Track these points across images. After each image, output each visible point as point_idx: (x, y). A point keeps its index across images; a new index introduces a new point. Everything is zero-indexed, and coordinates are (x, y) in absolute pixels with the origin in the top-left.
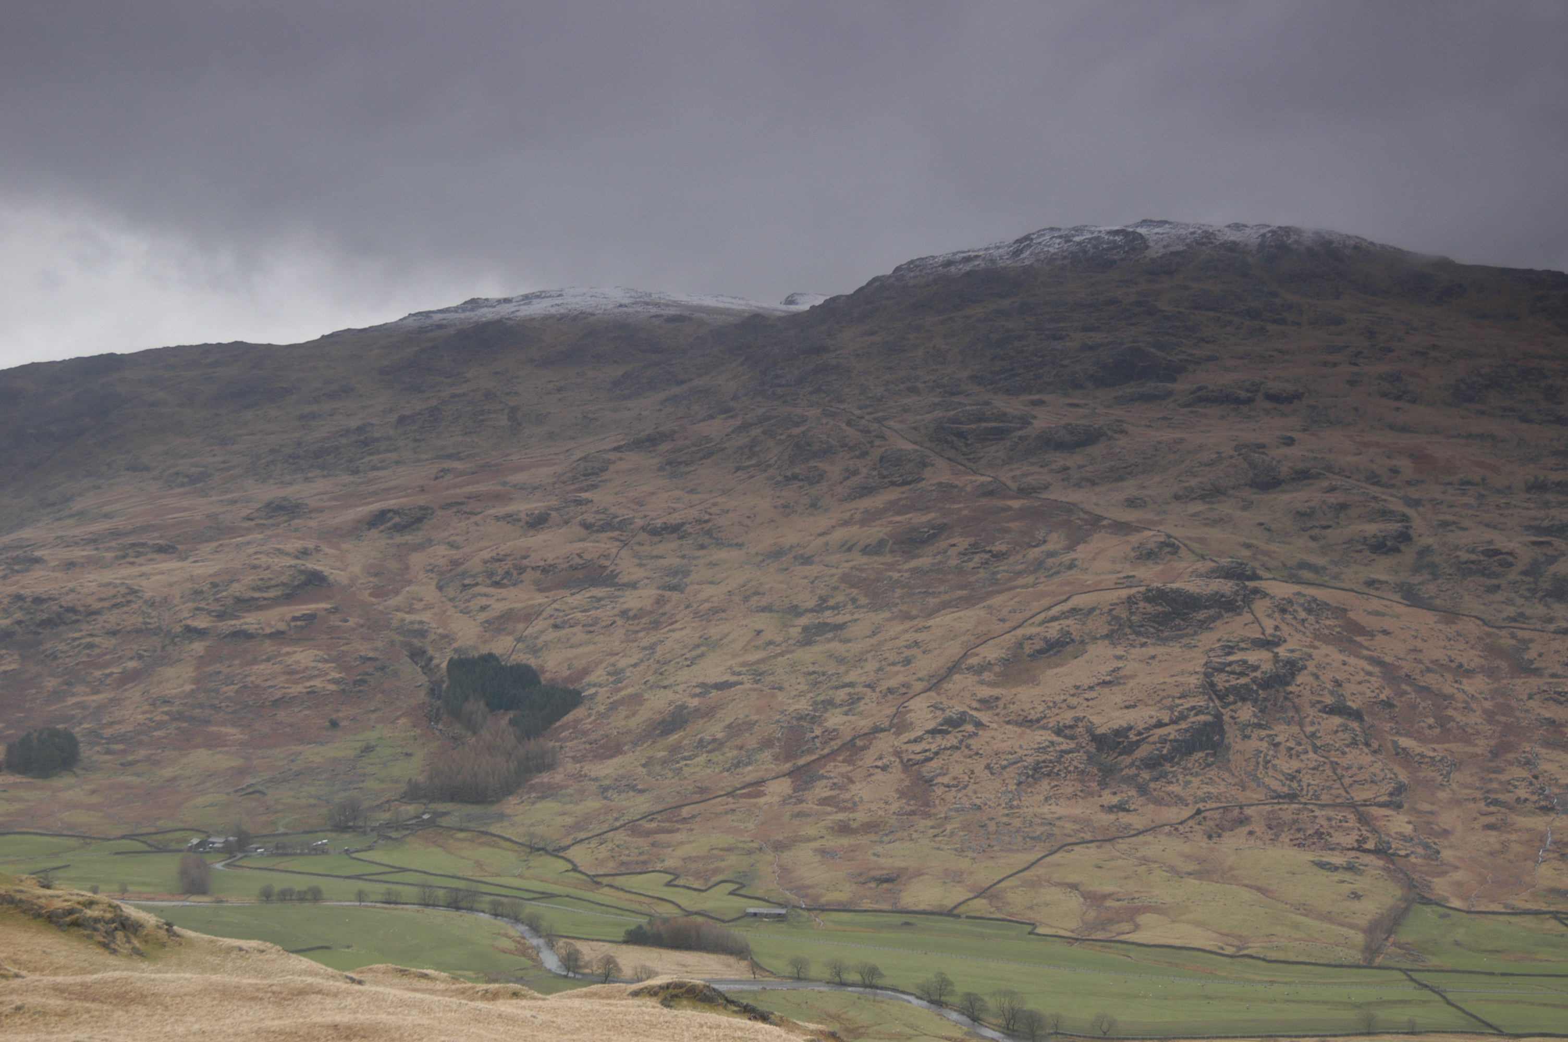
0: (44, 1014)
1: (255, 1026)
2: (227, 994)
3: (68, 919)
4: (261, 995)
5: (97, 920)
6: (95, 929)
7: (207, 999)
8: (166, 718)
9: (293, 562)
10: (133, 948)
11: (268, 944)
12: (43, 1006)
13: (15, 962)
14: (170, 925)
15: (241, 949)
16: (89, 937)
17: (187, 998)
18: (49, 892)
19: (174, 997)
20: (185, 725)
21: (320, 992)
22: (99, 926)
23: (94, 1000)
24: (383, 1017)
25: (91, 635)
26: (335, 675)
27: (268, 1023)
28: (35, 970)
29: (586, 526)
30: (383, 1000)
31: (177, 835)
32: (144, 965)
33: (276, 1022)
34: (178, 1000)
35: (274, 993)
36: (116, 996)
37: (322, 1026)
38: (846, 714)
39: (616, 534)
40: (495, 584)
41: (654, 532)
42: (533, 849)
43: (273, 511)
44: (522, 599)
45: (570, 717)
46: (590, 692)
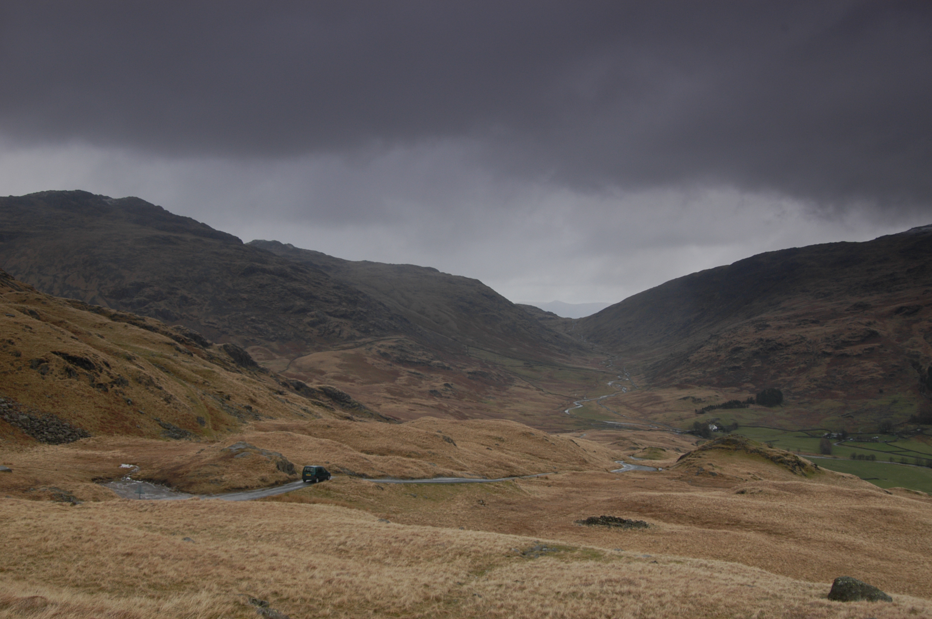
0: (770, 494)
1: (849, 506)
2: (838, 493)
3: (778, 460)
4: (851, 495)
5: (789, 461)
6: (788, 465)
7: (830, 495)
8: (815, 386)
9: (864, 327)
10: (802, 473)
11: (854, 476)
12: (769, 491)
13: (759, 474)
14: (816, 465)
15: (843, 477)
16: (786, 467)
17: (823, 493)
18: (771, 449)
19: (817, 492)
20: (822, 389)
21: (874, 496)
22: (790, 463)
23: (787, 491)
24: (899, 508)
25: (787, 354)
26: (882, 372)
27: (853, 506)
28: (766, 478)
30: (900, 501)
31: (819, 431)
32: (806, 480)
33: (857, 506)
34: (819, 494)
35: (856, 494)
36: (796, 490)
37: (875, 509)
43: (857, 307)
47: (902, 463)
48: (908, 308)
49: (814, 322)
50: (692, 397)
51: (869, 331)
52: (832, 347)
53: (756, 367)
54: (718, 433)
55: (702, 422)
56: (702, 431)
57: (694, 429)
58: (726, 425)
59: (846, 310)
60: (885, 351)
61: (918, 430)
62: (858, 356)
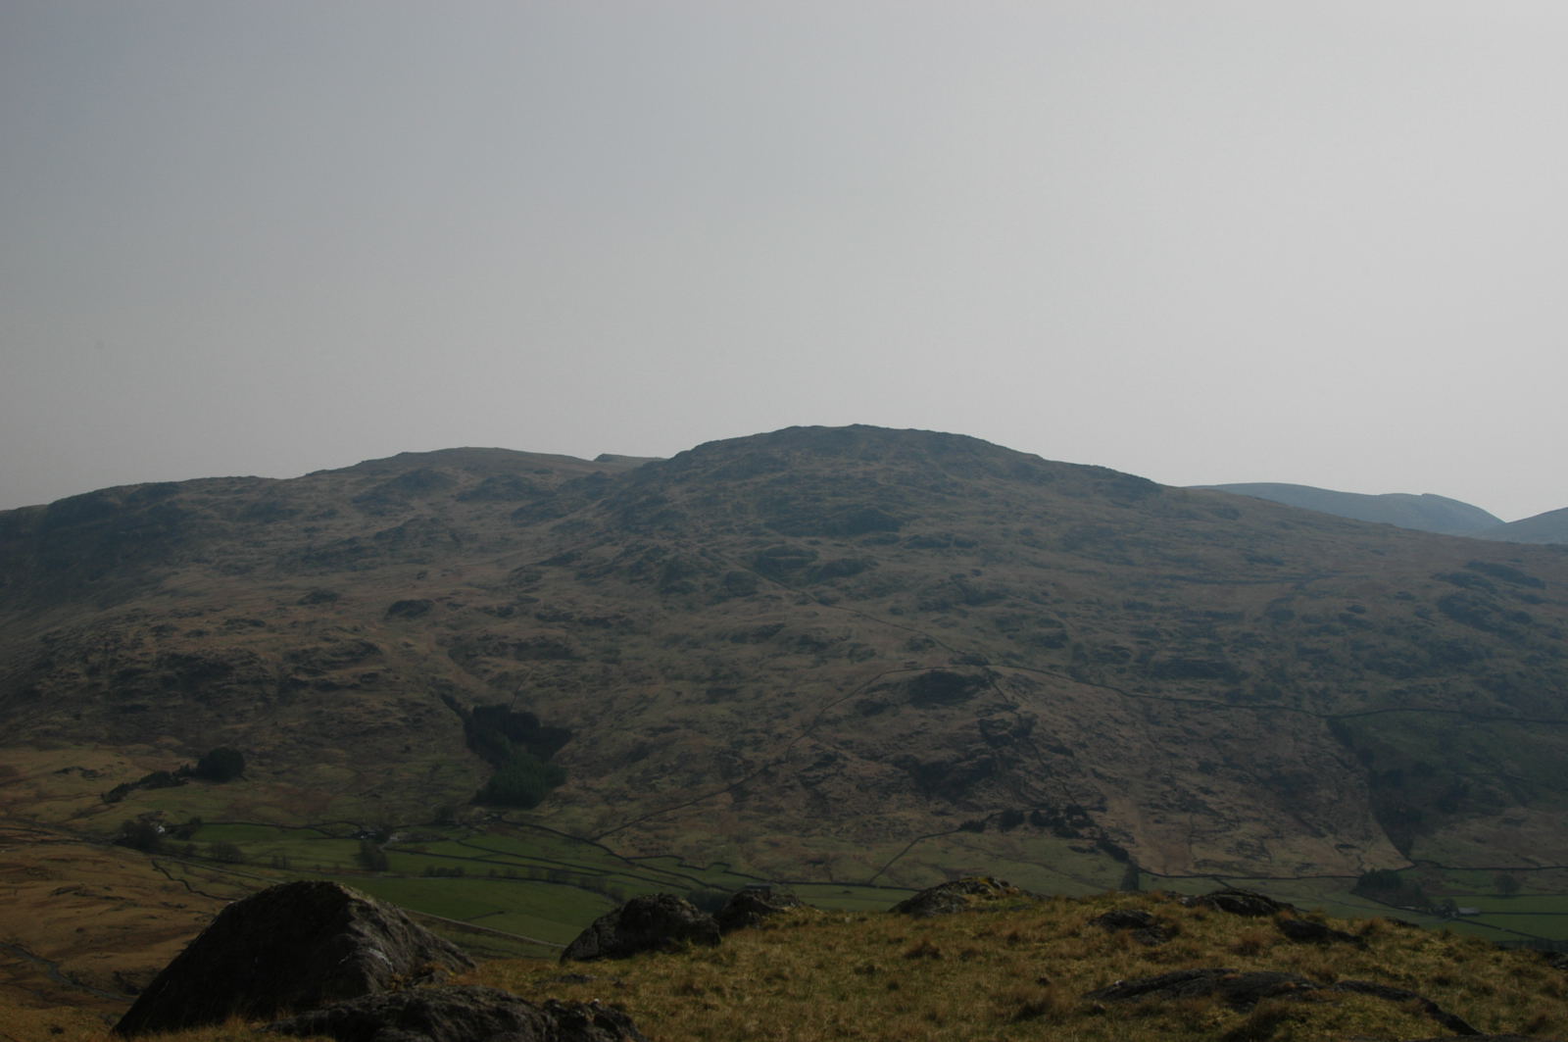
8: (293, 741)
20: (308, 747)
29: (539, 617)
31: (339, 825)
38: (755, 750)
39: (563, 623)
40: (489, 655)
41: (588, 623)
42: (576, 838)
43: (318, 598)
44: (510, 665)
45: (566, 748)
46: (575, 731)
47: (511, 877)
48: (411, 603)
49: (256, 623)
50: (81, 769)
51: (363, 644)
52: (307, 671)
53: (175, 707)
54: (171, 841)
55: (136, 821)
56: (139, 838)
57: (125, 835)
58: (180, 823)
59: (301, 603)
60: (398, 678)
61: (495, 815)
62: (353, 687)
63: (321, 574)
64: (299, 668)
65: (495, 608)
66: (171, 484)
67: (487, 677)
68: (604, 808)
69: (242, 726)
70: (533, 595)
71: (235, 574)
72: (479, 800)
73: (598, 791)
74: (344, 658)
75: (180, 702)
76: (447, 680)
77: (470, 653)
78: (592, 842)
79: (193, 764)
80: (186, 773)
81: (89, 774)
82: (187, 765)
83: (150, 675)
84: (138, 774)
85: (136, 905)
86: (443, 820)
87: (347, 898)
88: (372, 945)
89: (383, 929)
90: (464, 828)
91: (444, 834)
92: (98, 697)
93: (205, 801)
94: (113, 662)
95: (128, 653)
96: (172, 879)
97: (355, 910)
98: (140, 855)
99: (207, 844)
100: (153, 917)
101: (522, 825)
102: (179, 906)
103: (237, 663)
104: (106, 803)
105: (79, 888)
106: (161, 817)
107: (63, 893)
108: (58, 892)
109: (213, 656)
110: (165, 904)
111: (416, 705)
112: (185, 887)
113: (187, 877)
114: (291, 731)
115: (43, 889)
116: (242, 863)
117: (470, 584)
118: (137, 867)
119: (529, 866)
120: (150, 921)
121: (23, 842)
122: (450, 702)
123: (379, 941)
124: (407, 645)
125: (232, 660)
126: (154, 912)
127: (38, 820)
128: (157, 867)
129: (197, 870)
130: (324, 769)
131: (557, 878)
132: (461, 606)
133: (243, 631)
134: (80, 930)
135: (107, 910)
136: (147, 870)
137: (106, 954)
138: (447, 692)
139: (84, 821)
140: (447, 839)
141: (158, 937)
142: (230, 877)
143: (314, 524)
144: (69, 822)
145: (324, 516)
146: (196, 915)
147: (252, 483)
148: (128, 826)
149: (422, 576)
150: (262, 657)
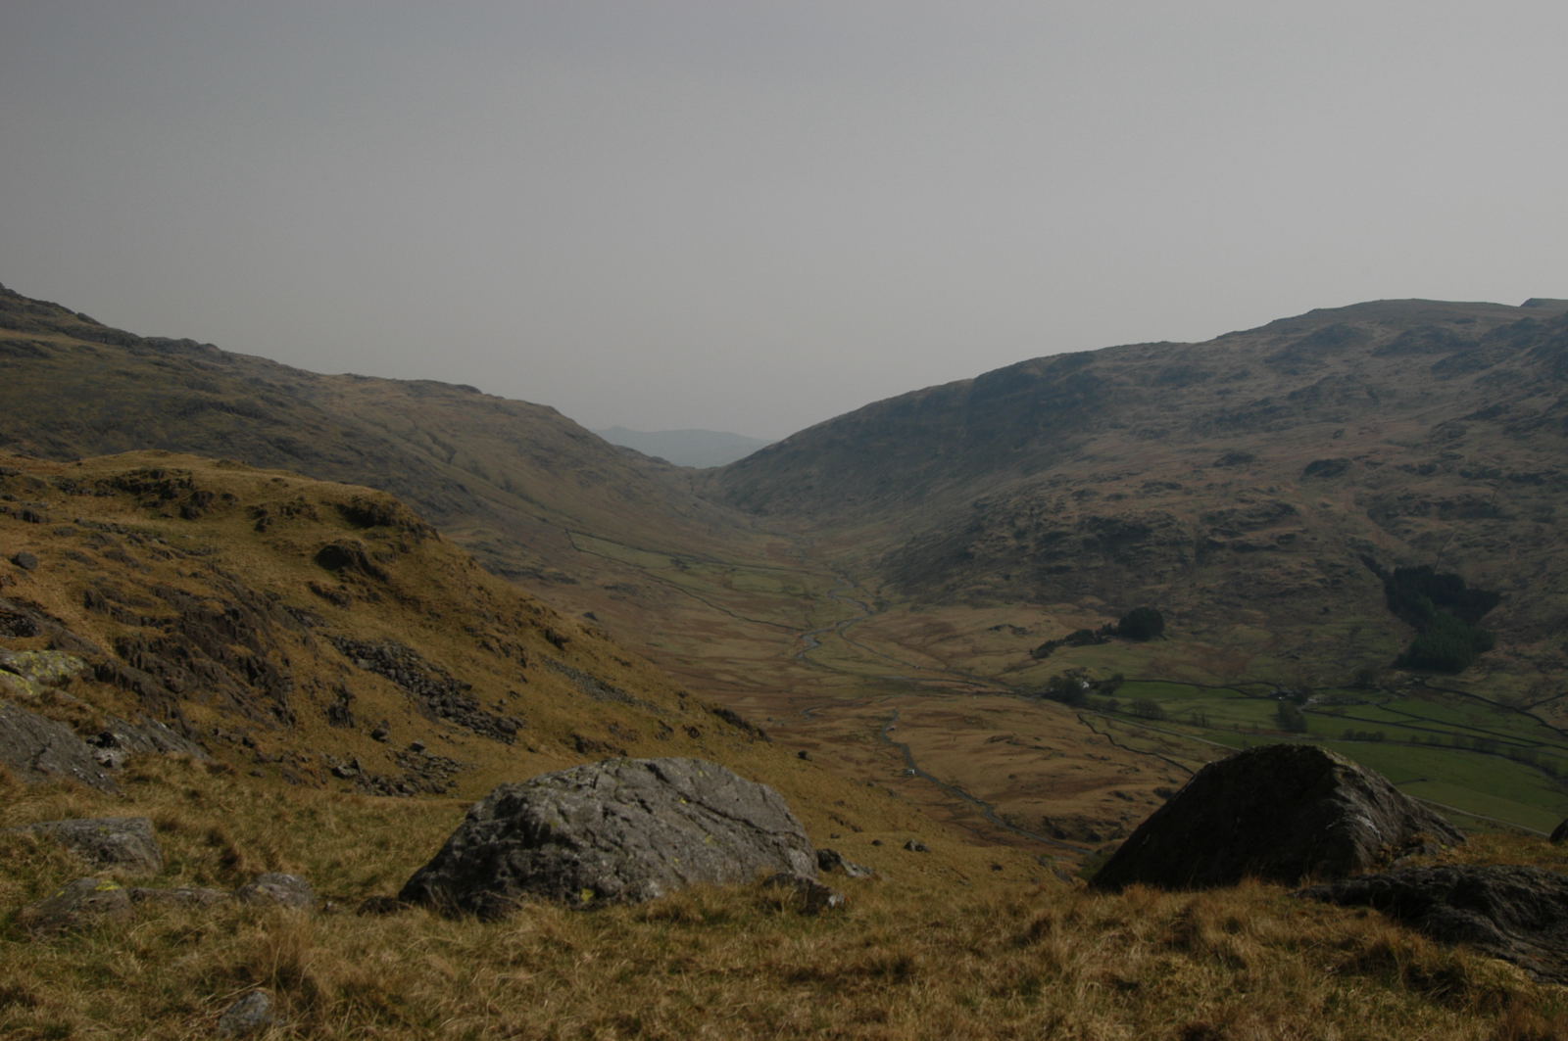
9: (1268, 497)
25: (1148, 545)
26: (1319, 576)
29: (1464, 474)
31: (1259, 686)
39: (1489, 480)
40: (1411, 514)
41: (1516, 479)
42: (1504, 707)
43: (1233, 459)
44: (1432, 525)
45: (1494, 611)
46: (1504, 594)
47: (1433, 744)
48: (1328, 463)
49: (1173, 486)
50: (1011, 626)
51: (1279, 505)
52: (1224, 533)
53: (1096, 568)
54: (1094, 696)
55: (1062, 676)
56: (1066, 693)
57: (1052, 690)
58: (1103, 679)
59: (1216, 465)
60: (1315, 539)
61: (1417, 680)
62: (1271, 548)
63: (1236, 435)
64: (1215, 529)
65: (1416, 466)
66: (1086, 353)
67: (1408, 537)
68: (1537, 676)
69: (1162, 586)
70: (1456, 452)
71: (1150, 438)
72: (1401, 663)
73: (1530, 658)
74: (1260, 520)
75: (1101, 564)
76: (1366, 541)
77: (1391, 513)
78: (1522, 711)
79: (1115, 623)
80: (1108, 631)
81: (1019, 632)
82: (1110, 625)
83: (1073, 537)
84: (1061, 632)
85: (1062, 755)
86: (1363, 683)
87: (1332, 764)
88: (1360, 812)
89: (1370, 796)
90: (1384, 691)
91: (1364, 698)
92: (1025, 559)
93: (1127, 658)
94: (1039, 525)
95: (1052, 517)
96: (1095, 732)
97: (1340, 776)
98: (1066, 709)
99: (1129, 701)
100: (1079, 768)
101: (1446, 690)
102: (1103, 758)
103: (1153, 525)
104: (1035, 658)
105: (1011, 737)
106: (1085, 674)
107: (998, 741)
108: (993, 740)
109: (1130, 520)
110: (1090, 756)
111: (1333, 566)
112: (1108, 740)
113: (1110, 731)
114: (1208, 592)
115: (979, 737)
116: (1162, 719)
117: (1389, 442)
118: (1063, 718)
119: (1455, 734)
120: (1077, 771)
121: (961, 693)
122: (1370, 563)
123: (1366, 808)
124: (1325, 506)
125: (1150, 522)
126: (1079, 763)
127: (973, 673)
128: (1082, 721)
129: (1119, 725)
130: (1242, 629)
131: (1484, 747)
132: (1381, 464)
133: (1161, 494)
134: (1011, 777)
135: (1036, 760)
136: (1073, 723)
137: (1035, 800)
138: (1366, 553)
139: (1014, 675)
140: (1367, 702)
141: (1082, 787)
142: (1151, 733)
143: (1226, 386)
144: (1002, 676)
145: (1237, 377)
146: (1119, 767)
147: (1164, 348)
148: (1055, 680)
149: (1337, 435)
150: (1180, 519)
